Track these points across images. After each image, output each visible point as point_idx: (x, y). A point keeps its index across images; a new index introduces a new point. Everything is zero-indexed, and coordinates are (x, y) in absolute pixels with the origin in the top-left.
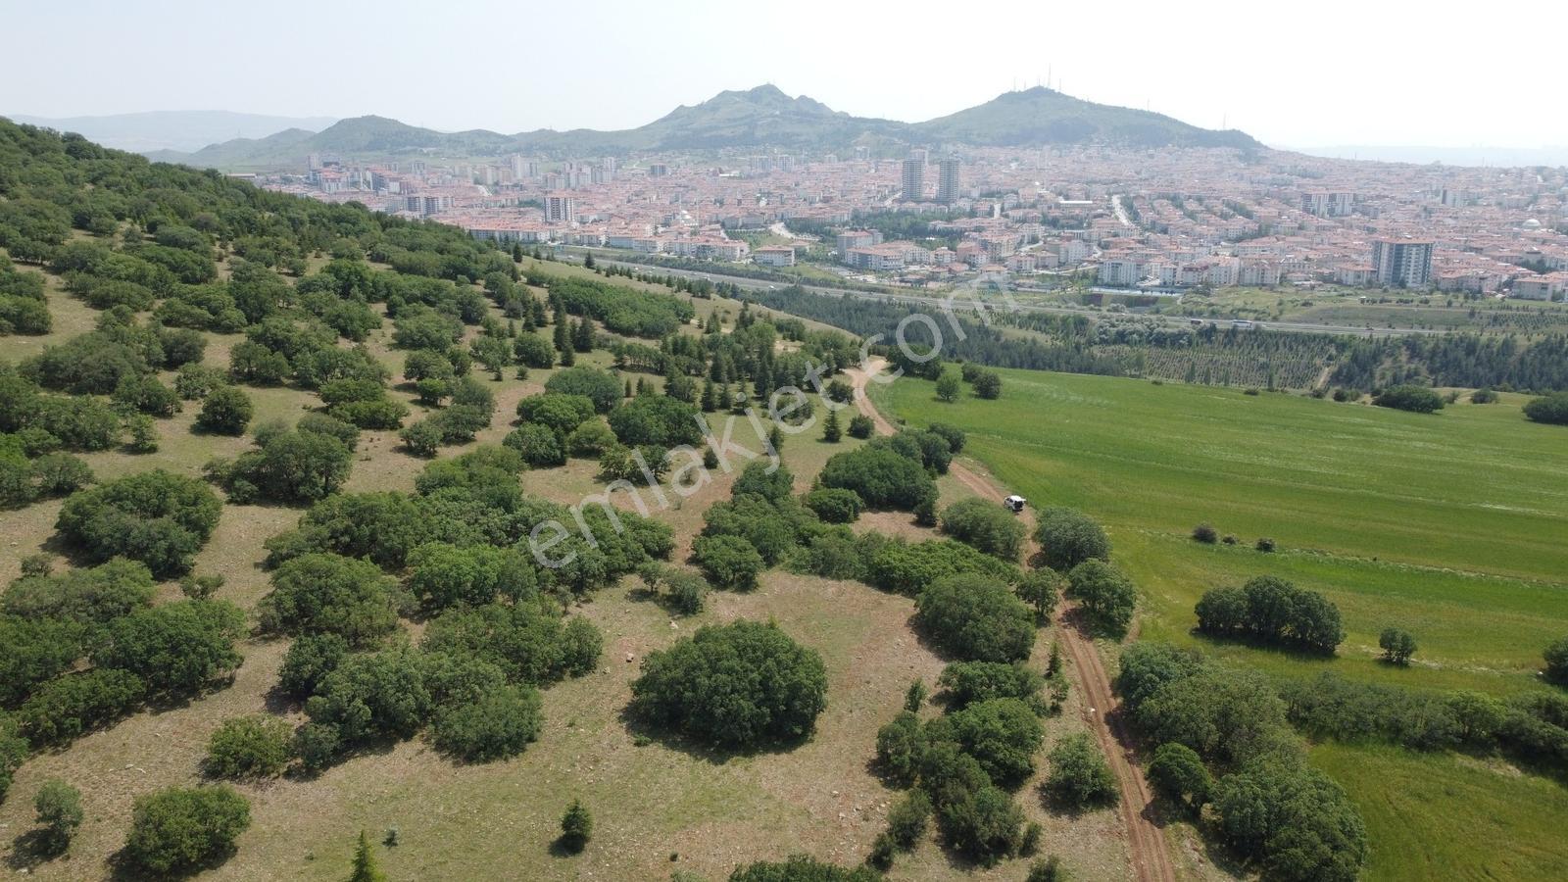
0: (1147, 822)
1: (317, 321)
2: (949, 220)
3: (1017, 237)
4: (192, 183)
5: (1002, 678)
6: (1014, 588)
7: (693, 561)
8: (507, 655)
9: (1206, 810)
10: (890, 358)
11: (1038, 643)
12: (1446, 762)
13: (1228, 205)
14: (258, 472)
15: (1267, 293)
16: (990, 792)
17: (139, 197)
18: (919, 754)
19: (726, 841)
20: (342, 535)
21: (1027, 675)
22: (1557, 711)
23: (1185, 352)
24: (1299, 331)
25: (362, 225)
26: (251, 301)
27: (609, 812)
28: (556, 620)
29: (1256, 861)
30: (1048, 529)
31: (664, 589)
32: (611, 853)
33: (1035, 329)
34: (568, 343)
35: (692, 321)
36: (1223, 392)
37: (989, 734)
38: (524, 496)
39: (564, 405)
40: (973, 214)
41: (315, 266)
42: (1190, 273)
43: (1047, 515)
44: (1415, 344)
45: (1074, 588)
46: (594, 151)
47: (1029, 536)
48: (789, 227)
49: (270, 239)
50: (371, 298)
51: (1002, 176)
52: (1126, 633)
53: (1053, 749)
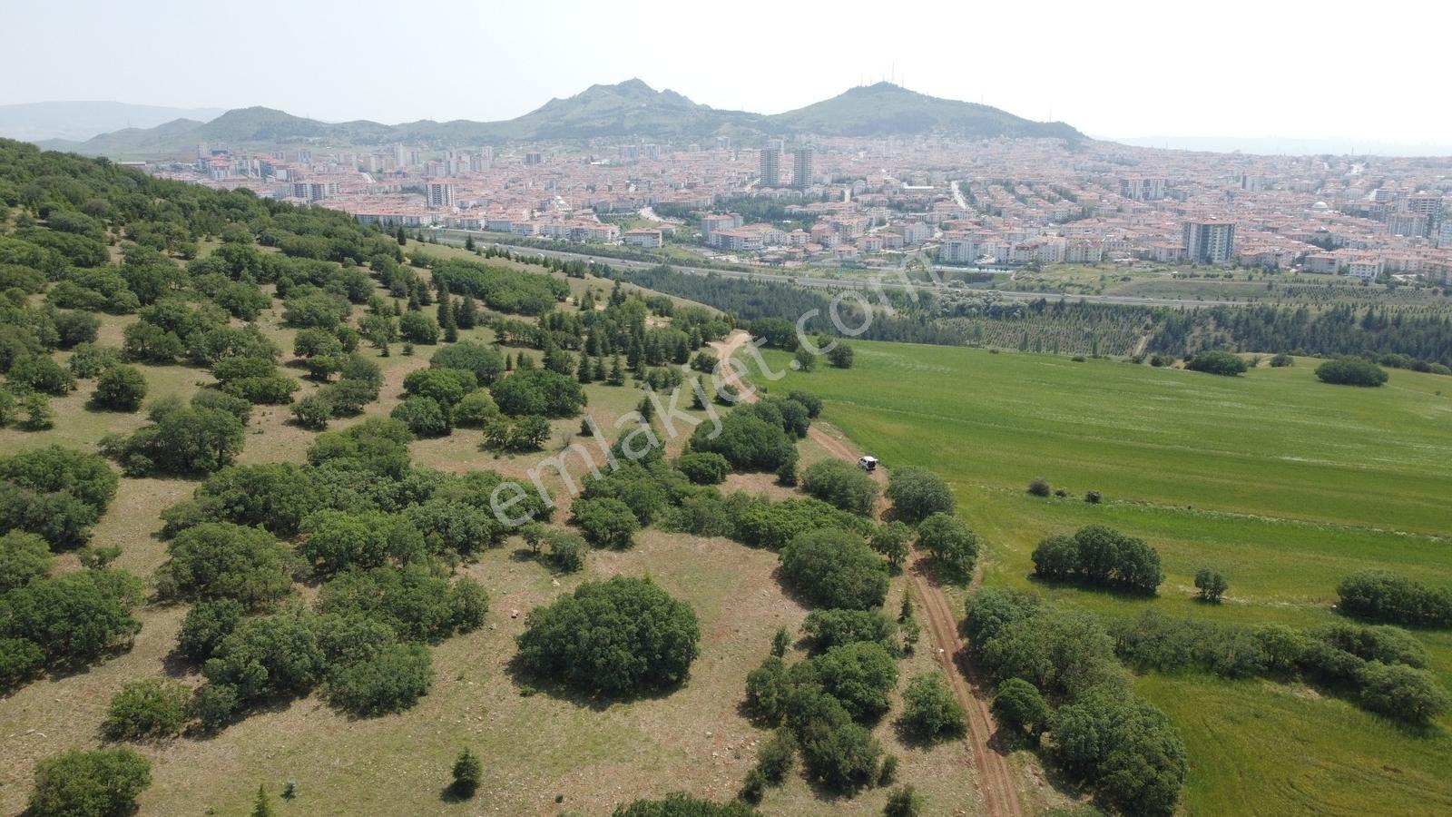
0: (992, 751)
1: (208, 302)
2: (804, 203)
3: (866, 219)
4: (83, 170)
5: (859, 624)
6: (869, 541)
7: (572, 522)
8: (398, 614)
9: (1045, 739)
10: (751, 332)
11: (891, 591)
12: (1254, 688)
13: (1055, 190)
14: (153, 446)
15: (1091, 270)
16: (851, 728)
17: (31, 184)
18: (785, 695)
19: (608, 782)
20: (237, 505)
21: (882, 620)
22: (1349, 639)
23: (1019, 323)
24: (1119, 303)
25: (251, 210)
26: (143, 284)
27: (497, 759)
28: (444, 581)
29: (1090, 783)
30: (899, 486)
31: (546, 549)
32: (500, 797)
34: (451, 321)
35: (568, 299)
36: (1053, 359)
37: (848, 675)
38: (413, 465)
39: (448, 379)
40: (825, 198)
41: (206, 249)
42: (1022, 252)
43: (897, 474)
44: (1221, 315)
45: (923, 540)
46: (473, 141)
47: (881, 493)
48: (656, 211)
49: (162, 224)
50: (261, 280)
51: (851, 164)
52: (970, 579)
53: (907, 687)
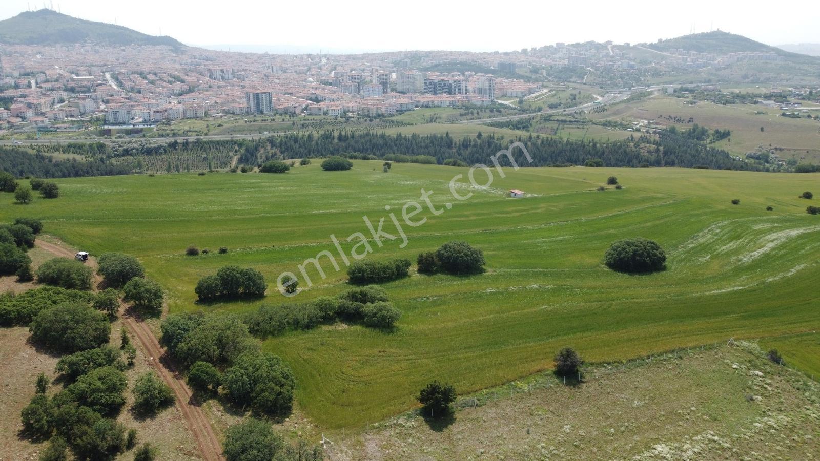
0: (192, 407)
3: (51, 99)
5: (94, 357)
6: (92, 304)
9: (220, 390)
11: (113, 331)
12: (319, 331)
13: (171, 76)
15: (200, 122)
16: (102, 422)
18: (52, 416)
21: (110, 351)
22: (355, 296)
23: (163, 156)
24: (219, 139)
29: (249, 405)
30: (106, 267)
33: (73, 153)
36: (187, 175)
37: (94, 391)
40: (17, 87)
42: (158, 114)
43: (103, 259)
44: (272, 141)
45: (127, 296)
47: (95, 273)
51: (32, 63)
52: (162, 312)
53: (134, 386)
